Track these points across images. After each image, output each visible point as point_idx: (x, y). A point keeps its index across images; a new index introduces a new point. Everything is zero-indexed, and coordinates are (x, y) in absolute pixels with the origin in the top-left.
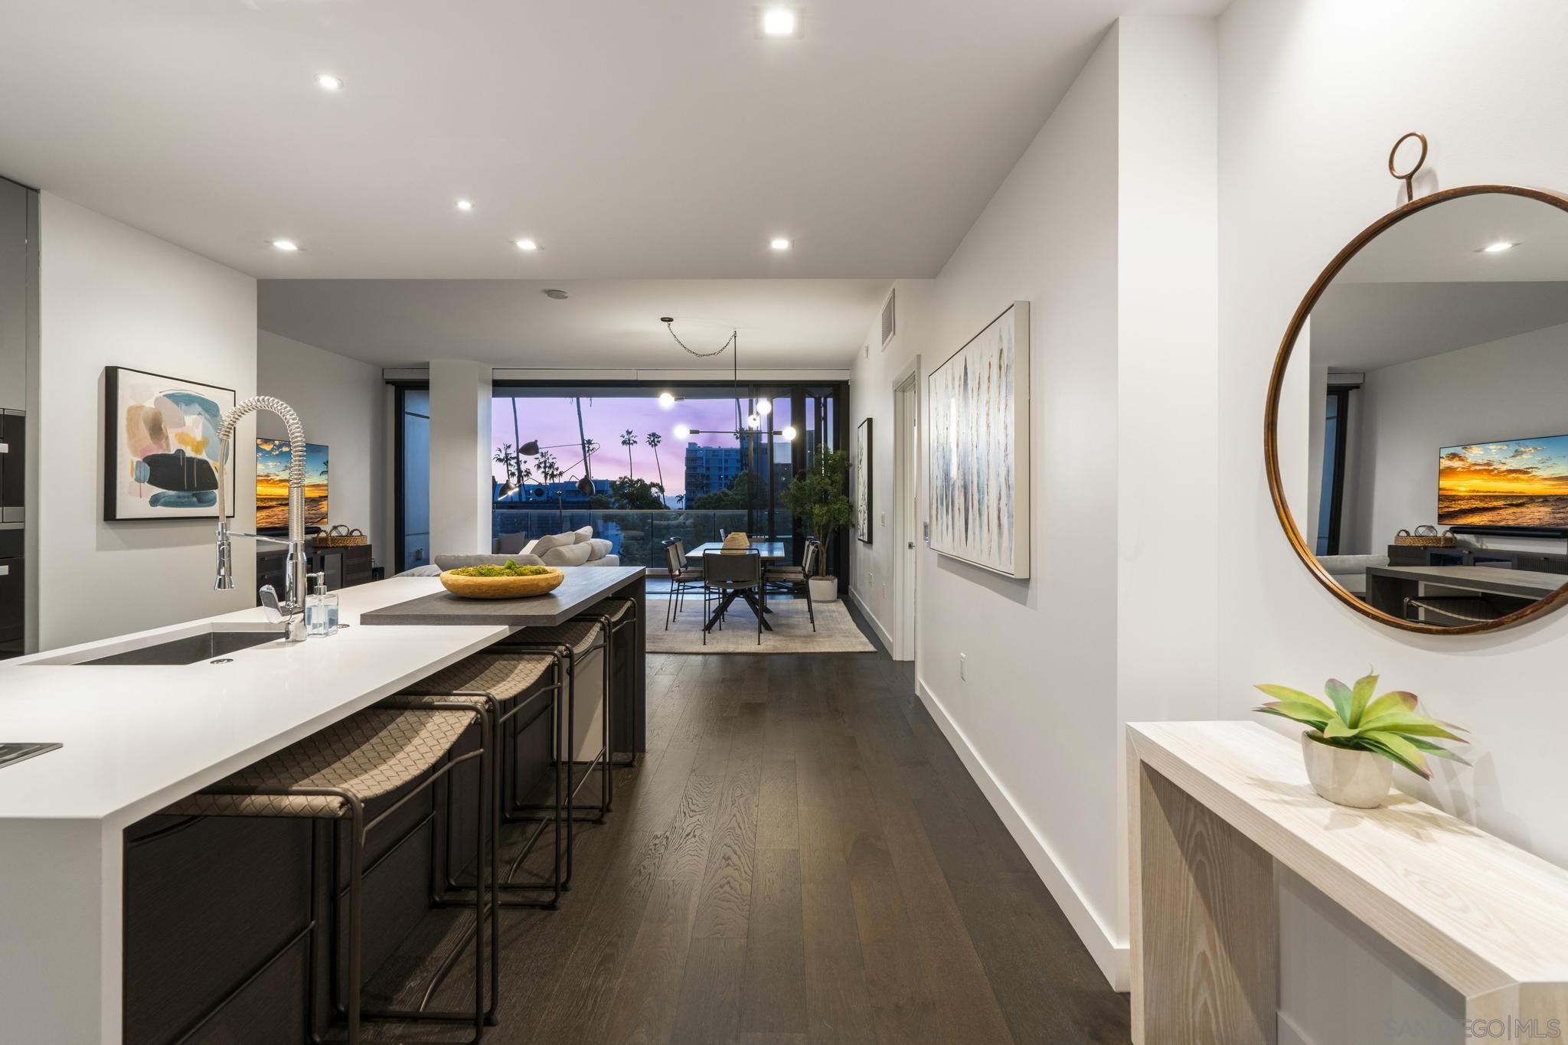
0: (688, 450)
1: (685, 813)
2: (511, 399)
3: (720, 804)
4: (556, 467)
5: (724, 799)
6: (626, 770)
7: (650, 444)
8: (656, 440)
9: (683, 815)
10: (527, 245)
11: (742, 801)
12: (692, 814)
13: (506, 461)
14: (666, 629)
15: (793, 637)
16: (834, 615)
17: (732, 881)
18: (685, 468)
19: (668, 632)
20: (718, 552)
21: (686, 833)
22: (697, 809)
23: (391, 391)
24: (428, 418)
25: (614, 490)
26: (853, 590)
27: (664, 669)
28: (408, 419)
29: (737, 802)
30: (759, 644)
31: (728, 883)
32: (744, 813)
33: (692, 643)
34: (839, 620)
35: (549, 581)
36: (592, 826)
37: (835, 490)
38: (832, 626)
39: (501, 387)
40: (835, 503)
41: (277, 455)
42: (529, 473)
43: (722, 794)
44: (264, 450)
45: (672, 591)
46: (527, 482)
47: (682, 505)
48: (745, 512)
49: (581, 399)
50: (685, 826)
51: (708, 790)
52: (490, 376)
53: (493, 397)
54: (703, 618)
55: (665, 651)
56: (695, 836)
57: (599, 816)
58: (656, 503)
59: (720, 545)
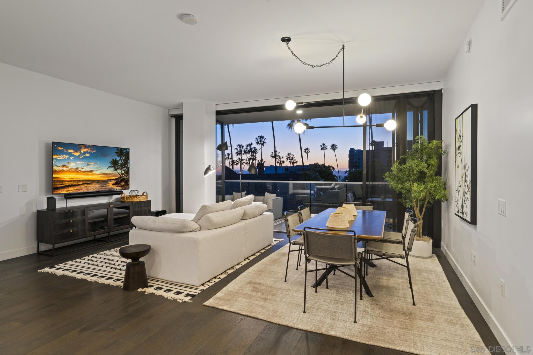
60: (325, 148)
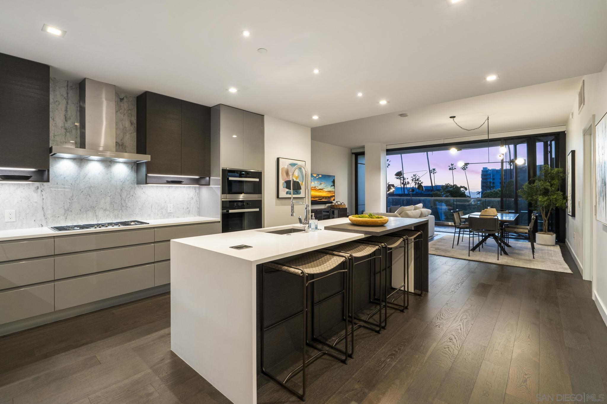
0: (482, 171)
1: (438, 318)
2: (400, 155)
3: (455, 319)
4: (420, 180)
5: (457, 317)
6: (418, 297)
7: (462, 169)
8: (465, 167)
9: (437, 318)
10: (383, 102)
11: (465, 321)
12: (441, 319)
13: (400, 179)
14: (453, 248)
15: (520, 259)
16: (550, 252)
17: (450, 347)
18: (481, 179)
19: (453, 249)
20: (478, 217)
21: (436, 325)
22: (443, 318)
23: (354, 156)
24: (364, 164)
25: (443, 189)
26: (567, 241)
27: (446, 263)
28: (359, 165)
29: (463, 320)
30: (498, 260)
31: (448, 348)
32: (465, 325)
33: (463, 255)
34: (553, 255)
35: (382, 221)
36: (400, 312)
37: (553, 189)
38: (547, 257)
39: (389, 152)
40: (553, 195)
41: (318, 179)
42: (409, 183)
43: (457, 316)
44: (314, 176)
45: (455, 232)
46: (408, 186)
47: (479, 196)
48: (499, 199)
49: (428, 152)
50: (436, 322)
51: (451, 312)
52: (385, 148)
53: (387, 155)
54: (469, 245)
55: (449, 256)
56: (439, 327)
57: (403, 309)
58: (463, 195)
59: (479, 213)
60: (453, 168)
